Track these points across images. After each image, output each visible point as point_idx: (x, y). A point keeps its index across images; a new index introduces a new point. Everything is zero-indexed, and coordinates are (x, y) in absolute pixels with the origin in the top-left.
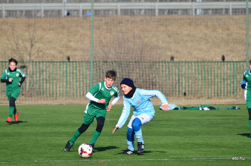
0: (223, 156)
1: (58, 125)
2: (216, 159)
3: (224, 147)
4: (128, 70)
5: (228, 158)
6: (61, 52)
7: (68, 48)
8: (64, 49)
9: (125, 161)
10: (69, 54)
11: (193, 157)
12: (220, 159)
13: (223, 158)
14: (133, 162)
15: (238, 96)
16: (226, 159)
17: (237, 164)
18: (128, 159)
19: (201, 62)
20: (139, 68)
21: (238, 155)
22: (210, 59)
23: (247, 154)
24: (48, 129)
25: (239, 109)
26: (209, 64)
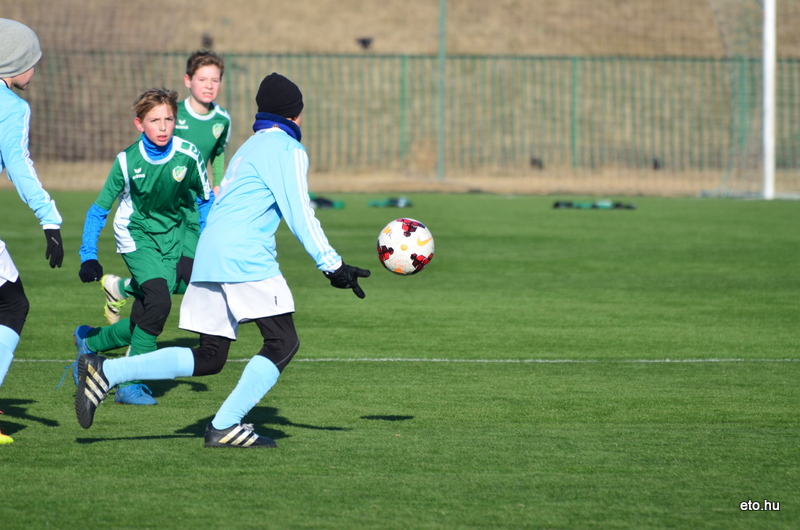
0: (338, 352)
2: (312, 360)
3: (344, 324)
5: (352, 357)
9: (27, 363)
11: (241, 354)
12: (326, 362)
13: (336, 357)
14: (51, 369)
15: (413, 167)
16: (344, 362)
17: (376, 378)
18: (34, 358)
19: (299, 56)
20: (104, 71)
21: (382, 349)
23: (412, 348)
25: (409, 205)
26: (325, 61)
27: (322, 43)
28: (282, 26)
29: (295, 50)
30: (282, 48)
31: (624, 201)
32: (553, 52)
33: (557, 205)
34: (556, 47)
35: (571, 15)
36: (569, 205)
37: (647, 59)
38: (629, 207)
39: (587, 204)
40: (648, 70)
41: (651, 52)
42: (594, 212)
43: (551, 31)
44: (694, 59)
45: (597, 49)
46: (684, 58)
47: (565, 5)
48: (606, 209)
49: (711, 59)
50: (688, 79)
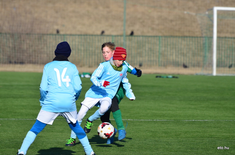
29: (83, 34)
30: (78, 33)
31: (176, 76)
32: (153, 35)
33: (157, 77)
34: (155, 33)
35: (158, 25)
36: (160, 77)
37: (179, 37)
38: (177, 78)
39: (165, 76)
40: (180, 40)
41: (180, 35)
42: (167, 79)
43: (153, 29)
44: (192, 37)
46: (190, 37)
47: (157, 22)
48: (171, 78)
49: (197, 37)
50: (191, 43)
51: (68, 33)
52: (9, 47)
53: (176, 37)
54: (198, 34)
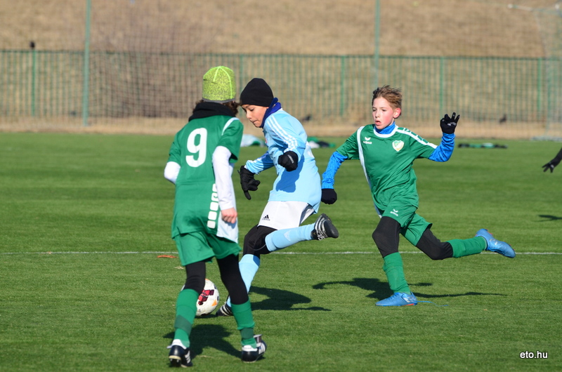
1: (43, 174)
4: (148, 69)
6: (21, 33)
7: (33, 25)
8: (25, 28)
10: (34, 37)
19: (277, 56)
20: (168, 65)
22: (294, 50)
24: (29, 183)
26: (292, 59)
27: (291, 48)
28: (268, 38)
29: (275, 52)
30: (267, 51)
31: (501, 143)
32: (425, 54)
33: (460, 145)
34: (427, 51)
35: (433, 33)
36: (467, 146)
37: (477, 58)
38: (503, 147)
39: (478, 145)
40: (479, 64)
41: (480, 54)
42: (482, 150)
44: (504, 58)
45: (450, 52)
46: (498, 58)
47: (430, 28)
48: (490, 148)
49: (515, 58)
50: (502, 70)
51: (246, 51)
52: (126, 82)
53: (471, 58)
54: (517, 52)
